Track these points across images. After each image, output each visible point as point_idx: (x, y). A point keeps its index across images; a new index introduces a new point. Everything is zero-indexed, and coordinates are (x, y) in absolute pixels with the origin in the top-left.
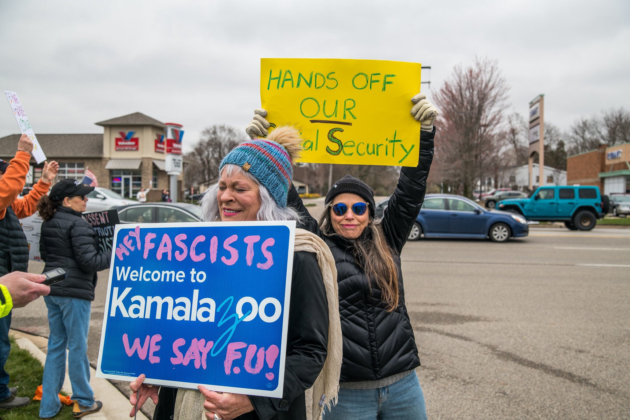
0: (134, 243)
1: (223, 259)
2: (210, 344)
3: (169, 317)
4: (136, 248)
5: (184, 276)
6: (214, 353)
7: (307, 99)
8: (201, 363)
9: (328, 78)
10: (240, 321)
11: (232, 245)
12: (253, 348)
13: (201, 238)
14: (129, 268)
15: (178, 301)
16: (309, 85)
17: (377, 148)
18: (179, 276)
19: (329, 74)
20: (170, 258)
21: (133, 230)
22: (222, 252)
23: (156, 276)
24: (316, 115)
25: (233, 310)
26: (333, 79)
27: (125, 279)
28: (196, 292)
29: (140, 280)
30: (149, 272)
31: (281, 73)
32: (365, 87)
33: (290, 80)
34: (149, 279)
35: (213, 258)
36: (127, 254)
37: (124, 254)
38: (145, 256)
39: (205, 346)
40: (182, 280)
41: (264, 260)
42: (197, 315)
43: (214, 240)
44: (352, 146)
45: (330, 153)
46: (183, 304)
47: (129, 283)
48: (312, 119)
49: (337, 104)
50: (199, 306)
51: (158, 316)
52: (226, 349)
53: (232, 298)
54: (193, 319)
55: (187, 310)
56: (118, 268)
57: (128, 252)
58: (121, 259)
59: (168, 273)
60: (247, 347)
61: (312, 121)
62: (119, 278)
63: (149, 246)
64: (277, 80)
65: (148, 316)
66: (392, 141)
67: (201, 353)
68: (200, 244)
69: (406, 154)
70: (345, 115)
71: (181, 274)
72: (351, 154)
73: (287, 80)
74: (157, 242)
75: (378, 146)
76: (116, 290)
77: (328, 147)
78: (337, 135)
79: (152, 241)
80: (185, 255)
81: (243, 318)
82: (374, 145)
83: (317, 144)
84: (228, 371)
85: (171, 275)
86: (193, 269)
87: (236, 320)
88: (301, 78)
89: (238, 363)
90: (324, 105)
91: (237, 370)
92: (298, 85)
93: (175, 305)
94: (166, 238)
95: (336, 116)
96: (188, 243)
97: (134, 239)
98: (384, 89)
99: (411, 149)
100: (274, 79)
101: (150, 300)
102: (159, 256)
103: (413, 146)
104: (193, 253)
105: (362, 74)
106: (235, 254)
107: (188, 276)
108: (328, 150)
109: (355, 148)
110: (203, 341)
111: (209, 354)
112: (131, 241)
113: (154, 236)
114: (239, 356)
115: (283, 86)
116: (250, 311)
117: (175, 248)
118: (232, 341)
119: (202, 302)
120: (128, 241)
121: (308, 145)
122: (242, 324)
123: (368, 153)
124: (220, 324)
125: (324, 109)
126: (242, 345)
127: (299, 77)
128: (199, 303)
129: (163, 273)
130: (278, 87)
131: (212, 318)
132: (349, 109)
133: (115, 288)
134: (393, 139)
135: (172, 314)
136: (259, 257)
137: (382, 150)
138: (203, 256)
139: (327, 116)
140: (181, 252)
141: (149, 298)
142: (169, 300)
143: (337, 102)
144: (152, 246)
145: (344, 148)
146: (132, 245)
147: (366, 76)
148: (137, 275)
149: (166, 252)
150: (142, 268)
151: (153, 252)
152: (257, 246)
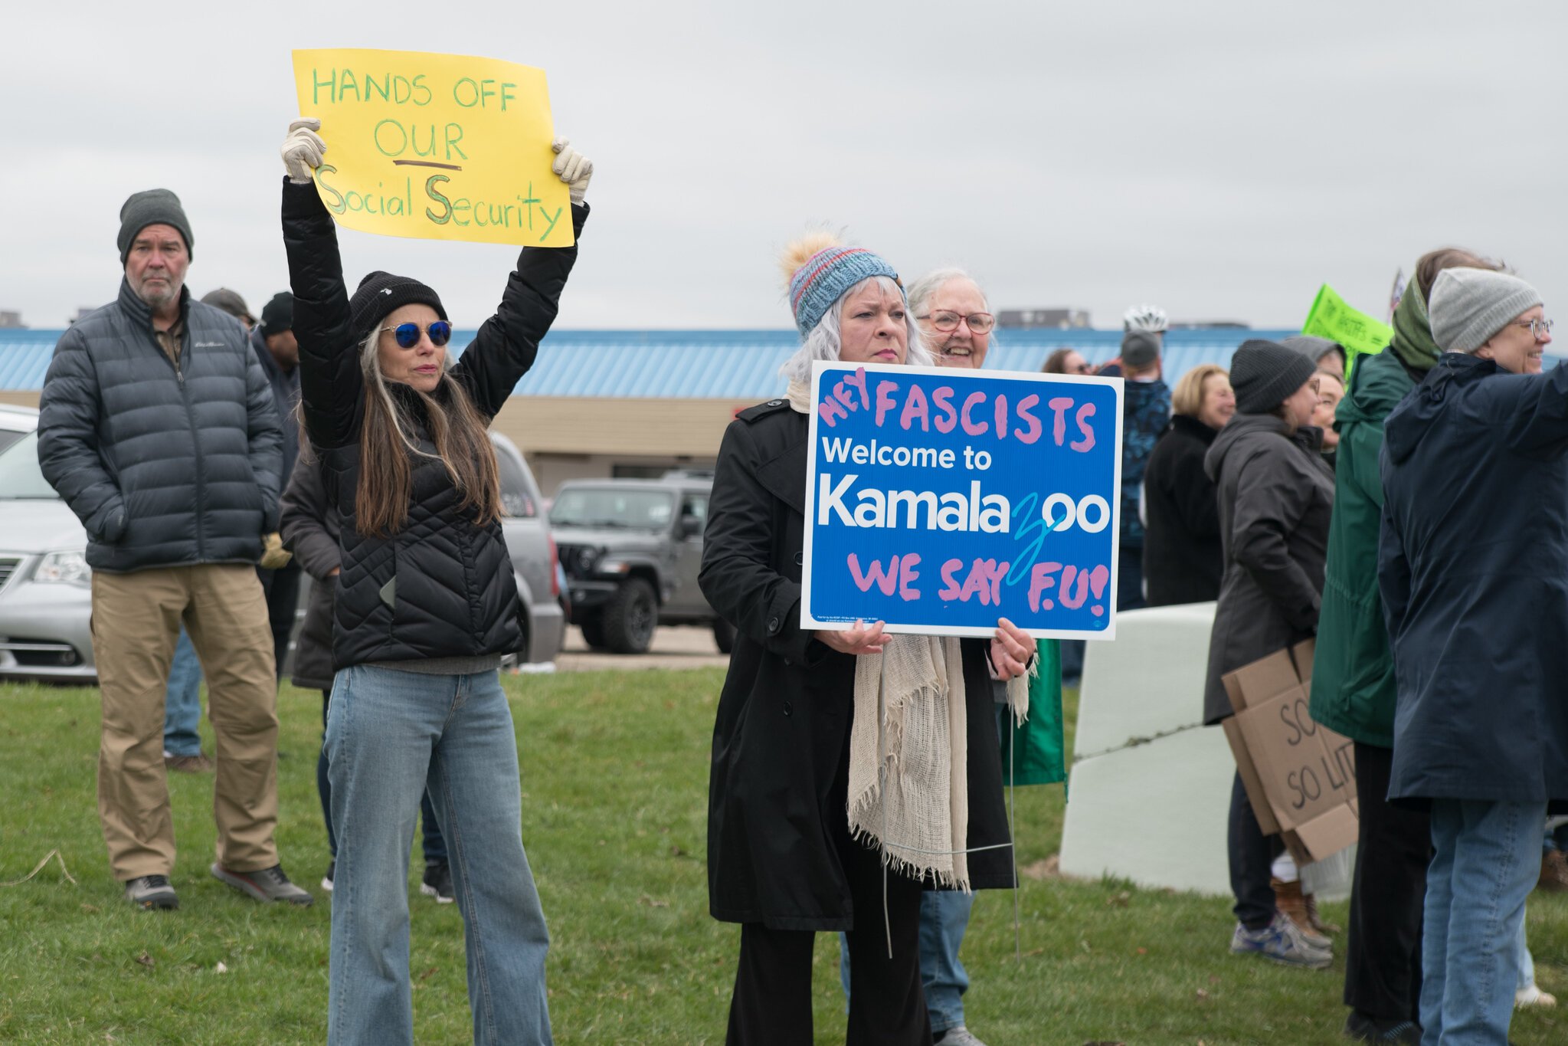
0: (856, 397)
1: (1018, 432)
2: (1005, 567)
3: (931, 526)
4: (861, 406)
5: (953, 458)
6: (1012, 579)
7: (384, 122)
8: (990, 595)
9: (414, 84)
10: (1049, 531)
11: (1031, 411)
12: (1070, 571)
13: (979, 397)
14: (849, 441)
15: (945, 498)
16: (386, 96)
17: (506, 213)
18: (945, 459)
19: (415, 79)
20: (925, 427)
21: (852, 373)
22: (1014, 421)
23: (902, 456)
24: (402, 151)
25: (1038, 514)
26: (423, 87)
27: (843, 459)
28: (976, 486)
29: (873, 462)
30: (889, 450)
31: (334, 74)
32: (475, 103)
33: (352, 86)
34: (889, 462)
35: (1002, 432)
36: (844, 415)
37: (835, 416)
38: (880, 420)
39: (996, 570)
40: (951, 465)
41: (1081, 438)
42: (980, 522)
43: (1001, 402)
44: (466, 208)
45: (432, 219)
46: (954, 505)
47: (850, 467)
48: (397, 158)
49: (433, 131)
50: (982, 508)
51: (912, 523)
52: (1029, 574)
53: (1035, 495)
54: (974, 528)
55: (962, 514)
56: (825, 440)
57: (845, 412)
58: (832, 423)
59: (924, 452)
60: (1062, 571)
61: (398, 163)
62: (830, 458)
63: (885, 404)
64: (331, 86)
65: (892, 523)
66: (526, 201)
67: (990, 582)
68: (977, 407)
69: (550, 224)
70: (448, 153)
71: (947, 455)
72: (467, 223)
73: (347, 87)
74: (900, 397)
75: (507, 209)
76: (826, 478)
77: (428, 209)
78: (439, 186)
79: (890, 395)
80: (951, 425)
81: (1054, 525)
82: (500, 207)
83: (409, 204)
84: (1034, 607)
85: (930, 456)
86: (969, 448)
87: (1044, 528)
88: (371, 83)
89: (1051, 593)
90: (413, 133)
91: (1048, 605)
92: (368, 96)
93: (940, 506)
94: (916, 392)
95: (434, 154)
96: (957, 402)
97: (855, 390)
98: (504, 108)
99: (558, 215)
100: (324, 84)
101: (894, 497)
102: (906, 423)
103: (560, 210)
104: (966, 421)
105: (468, 80)
106: (1036, 425)
107: (960, 459)
108: (430, 215)
109: (471, 211)
110: (992, 562)
111: (1003, 583)
112: (849, 393)
113: (893, 387)
114: (1050, 583)
115: (341, 97)
116: (1064, 515)
117: (934, 411)
118: (1038, 561)
119: (987, 500)
120: (844, 392)
121: (395, 205)
122: (1053, 535)
123: (493, 221)
124: (1018, 535)
125: (414, 141)
126: (1054, 567)
127: (368, 82)
128: (981, 503)
129: (916, 451)
130: (333, 99)
131: (1004, 527)
132: (453, 142)
133: (823, 476)
134: (528, 198)
135: (937, 520)
136: (1073, 433)
137: (513, 215)
138: (982, 428)
139: (420, 154)
140: (946, 417)
141: (892, 494)
142: (929, 497)
143: (433, 127)
144: (892, 404)
145: (454, 211)
146: (852, 400)
147: (474, 84)
148: (866, 454)
149: (918, 416)
150: (874, 442)
151: (893, 416)
152: (1070, 415)
